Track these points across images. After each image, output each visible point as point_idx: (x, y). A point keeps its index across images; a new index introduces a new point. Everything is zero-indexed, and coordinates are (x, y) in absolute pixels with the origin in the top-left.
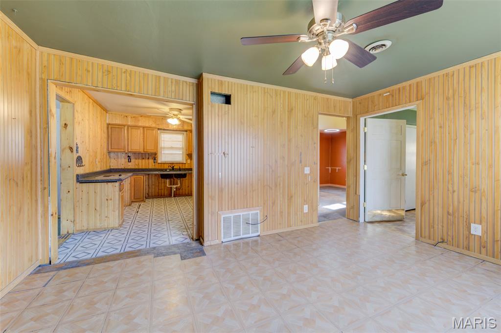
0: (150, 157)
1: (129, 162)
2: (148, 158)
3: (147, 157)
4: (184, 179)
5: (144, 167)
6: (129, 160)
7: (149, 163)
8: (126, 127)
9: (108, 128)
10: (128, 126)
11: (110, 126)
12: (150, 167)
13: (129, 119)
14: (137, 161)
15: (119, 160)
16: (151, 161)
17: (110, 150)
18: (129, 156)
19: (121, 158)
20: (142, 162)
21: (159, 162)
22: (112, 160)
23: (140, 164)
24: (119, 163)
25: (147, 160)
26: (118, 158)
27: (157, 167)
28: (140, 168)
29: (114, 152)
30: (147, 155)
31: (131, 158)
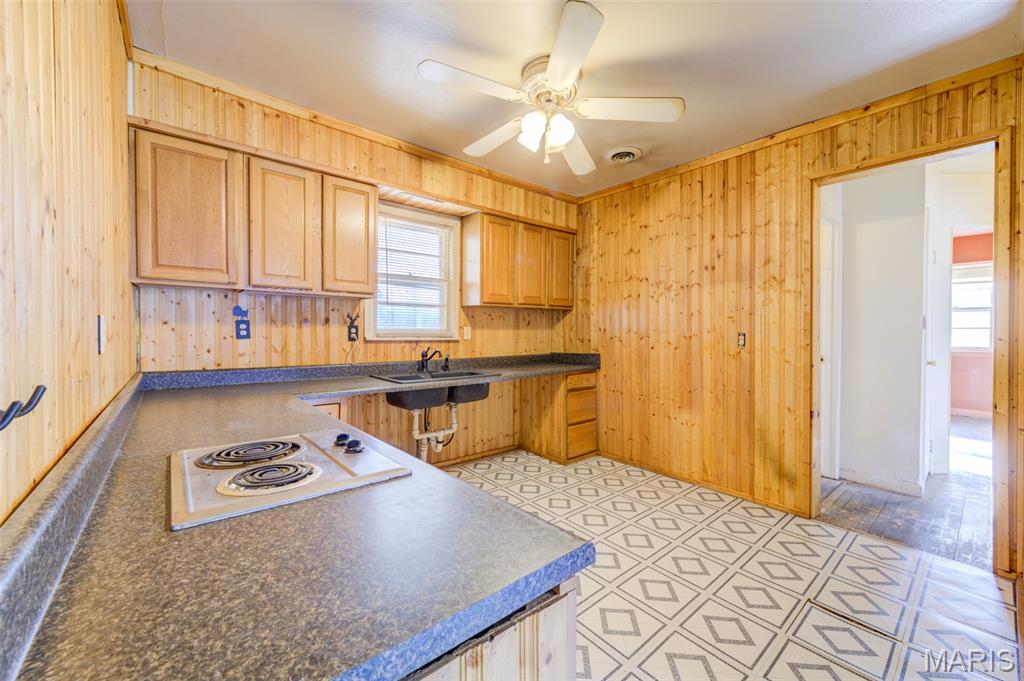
0: (334, 316)
1: (239, 336)
2: (327, 321)
3: (322, 316)
4: (478, 403)
5: (307, 361)
6: (242, 328)
7: (327, 344)
8: (239, 162)
9: (134, 147)
10: (250, 157)
11: (146, 139)
12: (335, 360)
13: (255, 118)
14: (277, 332)
15: (192, 328)
16: (338, 331)
17: (147, 269)
18: (237, 311)
19: (199, 320)
20: (299, 339)
21: (370, 336)
22: (151, 330)
23: (292, 348)
24: (191, 342)
25: (320, 328)
26: (183, 317)
27: (362, 356)
28: (293, 362)
29: (161, 287)
30: (321, 304)
31: (249, 317)
